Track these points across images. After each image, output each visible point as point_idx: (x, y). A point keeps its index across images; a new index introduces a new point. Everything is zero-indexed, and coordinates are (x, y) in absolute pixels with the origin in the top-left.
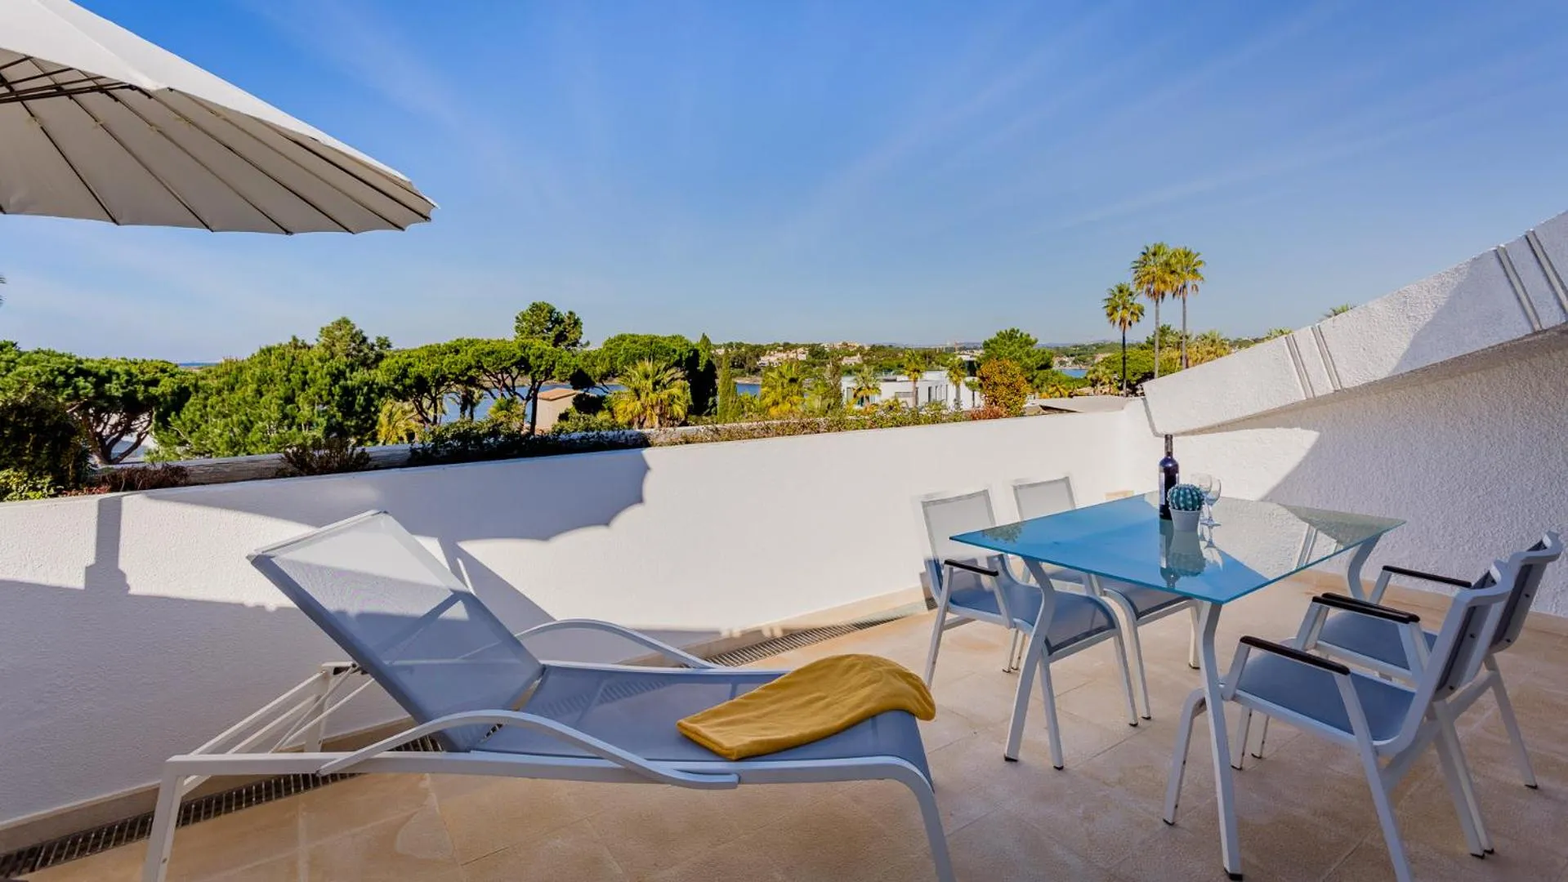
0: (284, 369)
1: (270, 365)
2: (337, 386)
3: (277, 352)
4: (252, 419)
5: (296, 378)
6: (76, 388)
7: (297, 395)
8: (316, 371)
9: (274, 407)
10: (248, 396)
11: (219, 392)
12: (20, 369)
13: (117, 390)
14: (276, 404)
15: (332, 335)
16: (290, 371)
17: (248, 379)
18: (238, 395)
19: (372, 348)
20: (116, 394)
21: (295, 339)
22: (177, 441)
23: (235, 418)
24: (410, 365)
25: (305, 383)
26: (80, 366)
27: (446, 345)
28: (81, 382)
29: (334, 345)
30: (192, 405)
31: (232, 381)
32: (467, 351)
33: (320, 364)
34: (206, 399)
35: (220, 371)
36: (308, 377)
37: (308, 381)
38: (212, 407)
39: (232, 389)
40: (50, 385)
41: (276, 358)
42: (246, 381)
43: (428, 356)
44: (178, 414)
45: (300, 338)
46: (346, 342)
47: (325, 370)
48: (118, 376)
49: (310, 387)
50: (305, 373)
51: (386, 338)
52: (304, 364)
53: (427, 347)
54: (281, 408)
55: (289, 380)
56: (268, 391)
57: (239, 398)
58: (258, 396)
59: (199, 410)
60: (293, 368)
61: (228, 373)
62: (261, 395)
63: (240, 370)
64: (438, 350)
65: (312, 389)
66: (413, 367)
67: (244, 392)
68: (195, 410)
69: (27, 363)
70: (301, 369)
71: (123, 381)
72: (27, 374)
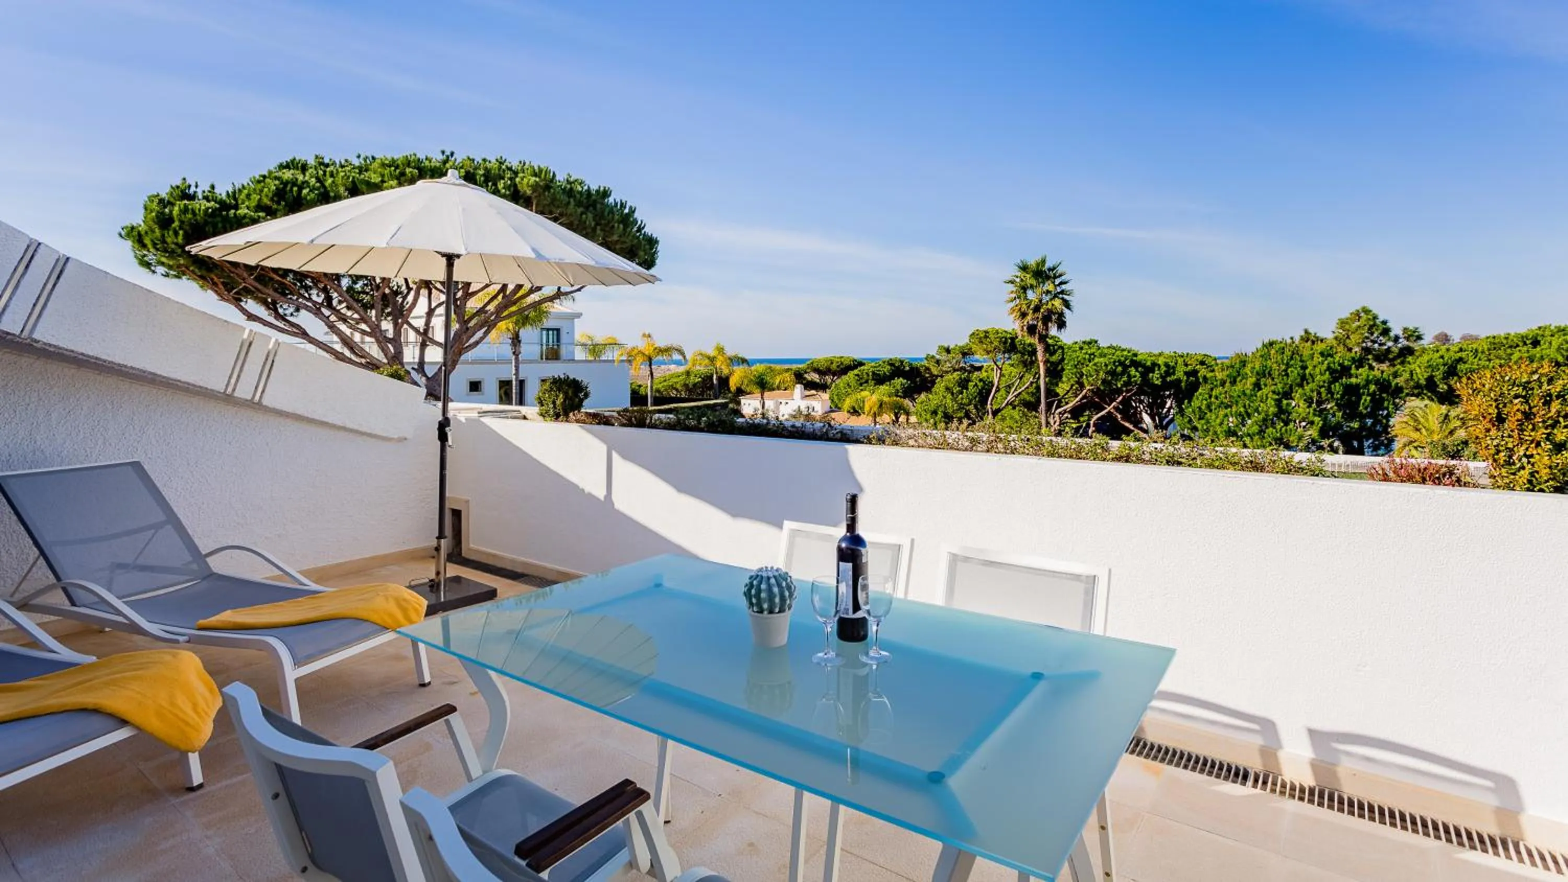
0: (1283, 364)
1: (1270, 359)
2: (1337, 384)
3: (1278, 346)
4: (1249, 411)
5: (1294, 373)
6: (1129, 376)
7: (1294, 391)
8: (1315, 367)
9: (1271, 402)
10: (1247, 389)
11: (1223, 384)
12: (1096, 360)
13: (1158, 379)
14: (1272, 399)
15: (1347, 327)
16: (1288, 365)
17: (1249, 372)
18: (1239, 387)
19: (1396, 339)
20: (1156, 382)
21: (1306, 332)
22: (1189, 426)
23: (1234, 409)
24: (1460, 360)
25: (1303, 378)
26: (1135, 358)
27: (1516, 335)
28: (1133, 371)
29: (1348, 337)
30: (1200, 394)
31: (1235, 374)
32: (1550, 343)
33: (1321, 359)
34: (1212, 389)
35: (1227, 362)
36: (1307, 372)
37: (1308, 376)
38: (1217, 398)
39: (1234, 383)
40: (1113, 373)
41: (1277, 352)
42: (1246, 374)
43: (1489, 350)
44: (1189, 402)
45: (1312, 331)
46: (1362, 334)
47: (1325, 367)
48: (1159, 366)
49: (1308, 383)
50: (1304, 368)
51: (1417, 329)
52: (1304, 359)
53: (1488, 338)
54: (1278, 403)
55: (1287, 375)
56: (1266, 385)
57: (1239, 390)
58: (1256, 389)
59: (1206, 400)
60: (1292, 362)
61: (1232, 367)
62: (1260, 389)
63: (1244, 364)
64: (1505, 342)
65: (1310, 385)
66: (1465, 363)
67: (1244, 385)
68: (1202, 400)
69: (1101, 356)
70: (1301, 364)
71: (1162, 372)
72: (1099, 364)
